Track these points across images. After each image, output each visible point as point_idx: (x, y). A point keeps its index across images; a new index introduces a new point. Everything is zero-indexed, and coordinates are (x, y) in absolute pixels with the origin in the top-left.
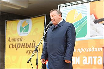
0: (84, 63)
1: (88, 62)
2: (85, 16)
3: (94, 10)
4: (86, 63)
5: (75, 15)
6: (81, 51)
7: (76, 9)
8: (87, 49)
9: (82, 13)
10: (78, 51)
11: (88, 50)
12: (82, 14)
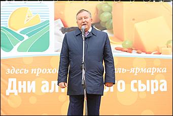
0: (43, 91)
1: (50, 89)
2: (45, 20)
3: (62, 13)
4: (47, 91)
5: (27, 17)
6: (38, 73)
7: (29, 8)
8: (49, 69)
9: (39, 15)
10: (32, 73)
11: (51, 71)
12: (41, 16)
